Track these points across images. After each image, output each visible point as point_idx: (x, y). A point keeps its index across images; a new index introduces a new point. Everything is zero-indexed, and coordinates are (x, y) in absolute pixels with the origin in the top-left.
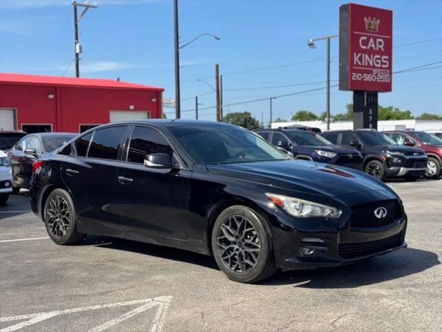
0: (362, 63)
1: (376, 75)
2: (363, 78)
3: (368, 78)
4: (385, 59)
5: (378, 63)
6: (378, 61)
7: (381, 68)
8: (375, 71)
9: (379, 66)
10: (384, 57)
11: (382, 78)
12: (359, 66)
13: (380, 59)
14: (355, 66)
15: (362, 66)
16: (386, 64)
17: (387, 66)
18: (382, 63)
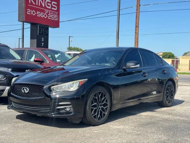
0: (35, 3)
1: (48, 14)
2: (36, 15)
3: (41, 15)
4: (54, 4)
5: (49, 6)
6: (48, 4)
7: (51, 9)
8: (47, 11)
9: (50, 8)
10: (53, 2)
11: (52, 17)
12: (33, 5)
13: (51, 3)
14: (30, 4)
15: (35, 5)
16: (55, 8)
17: (56, 9)
18: (52, 7)
